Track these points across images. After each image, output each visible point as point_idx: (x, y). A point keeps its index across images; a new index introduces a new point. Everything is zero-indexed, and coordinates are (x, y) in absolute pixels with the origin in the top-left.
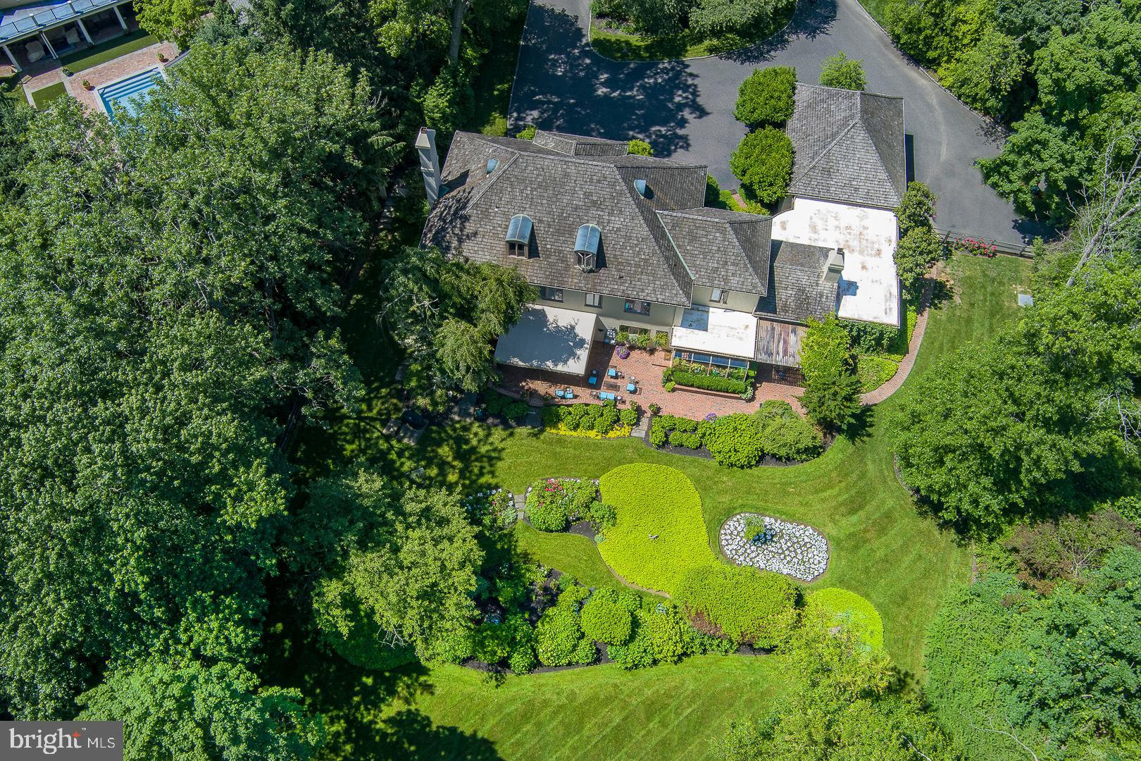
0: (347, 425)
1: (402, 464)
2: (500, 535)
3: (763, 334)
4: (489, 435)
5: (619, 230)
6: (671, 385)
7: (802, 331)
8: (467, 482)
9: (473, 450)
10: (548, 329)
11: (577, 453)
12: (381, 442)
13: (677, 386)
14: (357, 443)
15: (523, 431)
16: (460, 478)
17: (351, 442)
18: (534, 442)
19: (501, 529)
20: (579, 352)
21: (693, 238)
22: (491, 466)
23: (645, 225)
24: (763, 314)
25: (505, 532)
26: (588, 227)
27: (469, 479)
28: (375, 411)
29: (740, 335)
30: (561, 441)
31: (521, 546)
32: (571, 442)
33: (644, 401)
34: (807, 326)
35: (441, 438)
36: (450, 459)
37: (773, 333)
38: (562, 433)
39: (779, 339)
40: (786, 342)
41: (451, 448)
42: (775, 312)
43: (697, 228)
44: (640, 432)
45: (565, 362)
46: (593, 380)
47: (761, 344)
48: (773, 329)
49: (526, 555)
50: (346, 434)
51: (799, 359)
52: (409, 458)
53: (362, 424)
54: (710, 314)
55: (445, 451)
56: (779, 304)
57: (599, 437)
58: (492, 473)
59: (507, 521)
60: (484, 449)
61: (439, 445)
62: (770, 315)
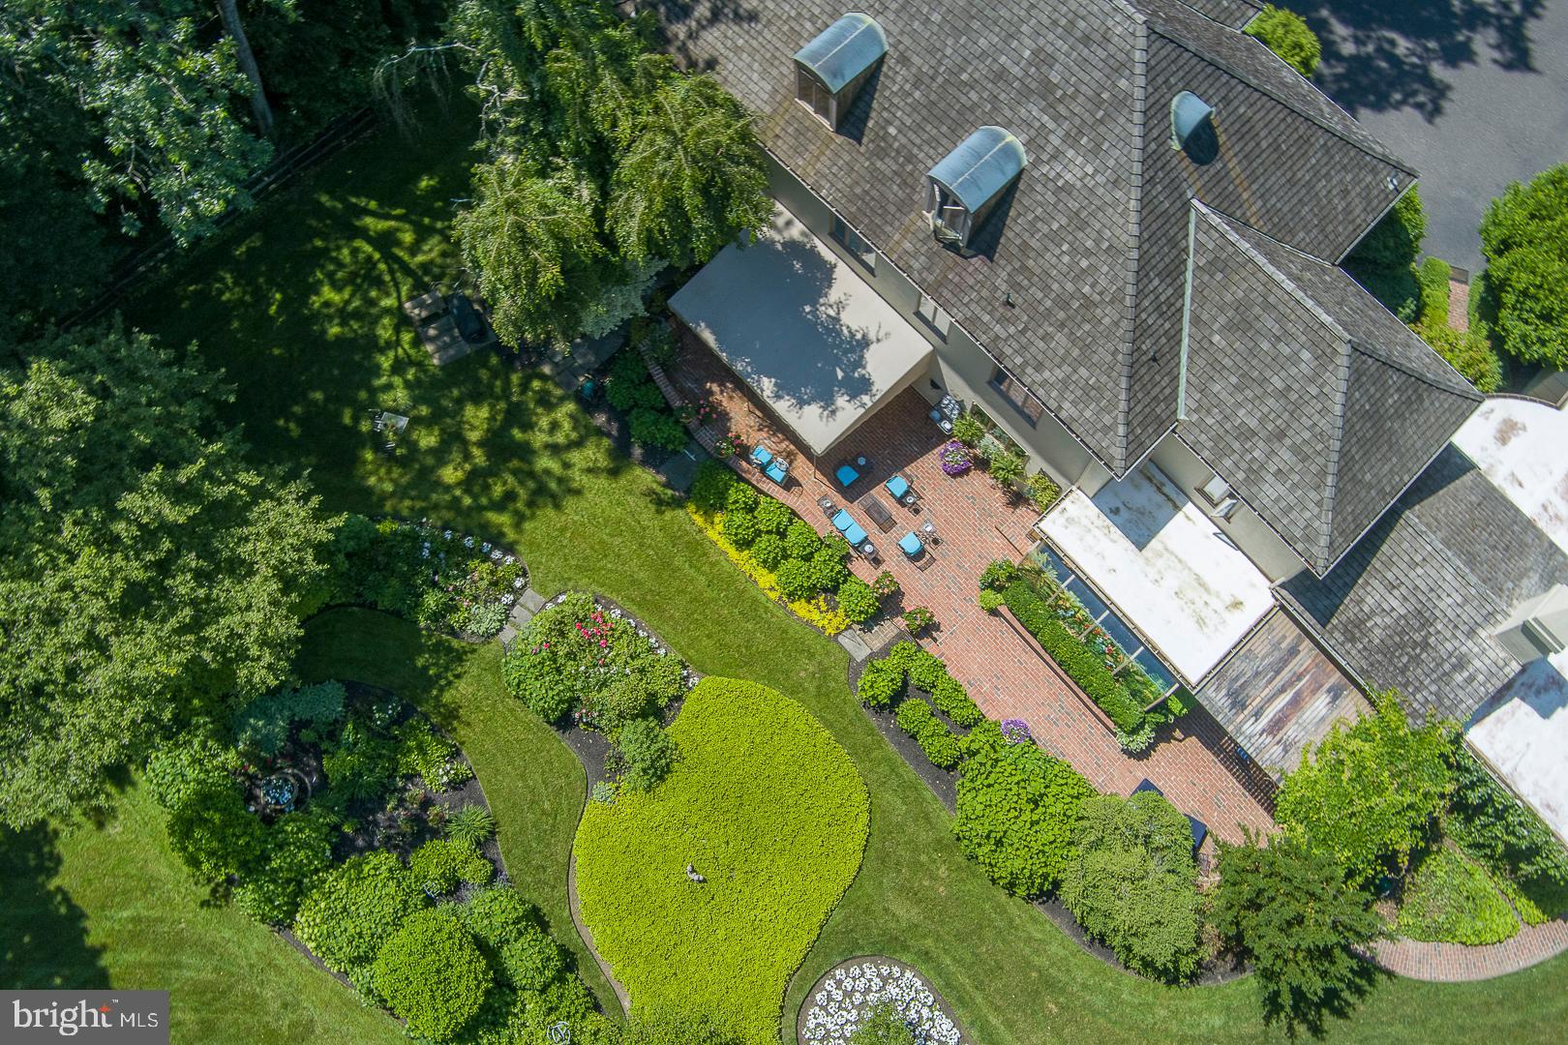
0: (355, 252)
1: (389, 387)
2: (440, 643)
3: (1260, 646)
4: (579, 444)
5: (1068, 189)
6: (995, 599)
7: (1352, 707)
8: (467, 501)
9: (525, 452)
10: (814, 312)
11: (709, 594)
12: (386, 321)
13: (1003, 610)
14: (346, 295)
15: (646, 478)
16: (459, 484)
17: (337, 287)
18: (647, 514)
19: (453, 632)
20: (841, 401)
21: (1241, 324)
22: (531, 504)
23: (1134, 218)
24: (1295, 607)
25: (455, 643)
26: (998, 138)
27: (475, 497)
28: (420, 258)
29: (1206, 613)
30: (697, 548)
31: (461, 691)
32: (713, 565)
33: (919, 590)
34: (1372, 704)
35: (491, 387)
36: (474, 436)
37: (1284, 662)
38: (712, 534)
39: (1290, 684)
40: (1296, 703)
41: (492, 419)
42: (1324, 619)
43: (1267, 306)
44: (859, 646)
45: (801, 403)
46: (847, 475)
47: (1238, 666)
48: (1293, 652)
49: (452, 714)
50: (340, 265)
51: (1293, 764)
52: (408, 385)
53: (382, 266)
54: (1179, 517)
55: (477, 418)
56: (1348, 610)
57: (773, 595)
58: (519, 519)
59: (472, 627)
60: (545, 462)
61: (477, 399)
62: (1307, 619)
